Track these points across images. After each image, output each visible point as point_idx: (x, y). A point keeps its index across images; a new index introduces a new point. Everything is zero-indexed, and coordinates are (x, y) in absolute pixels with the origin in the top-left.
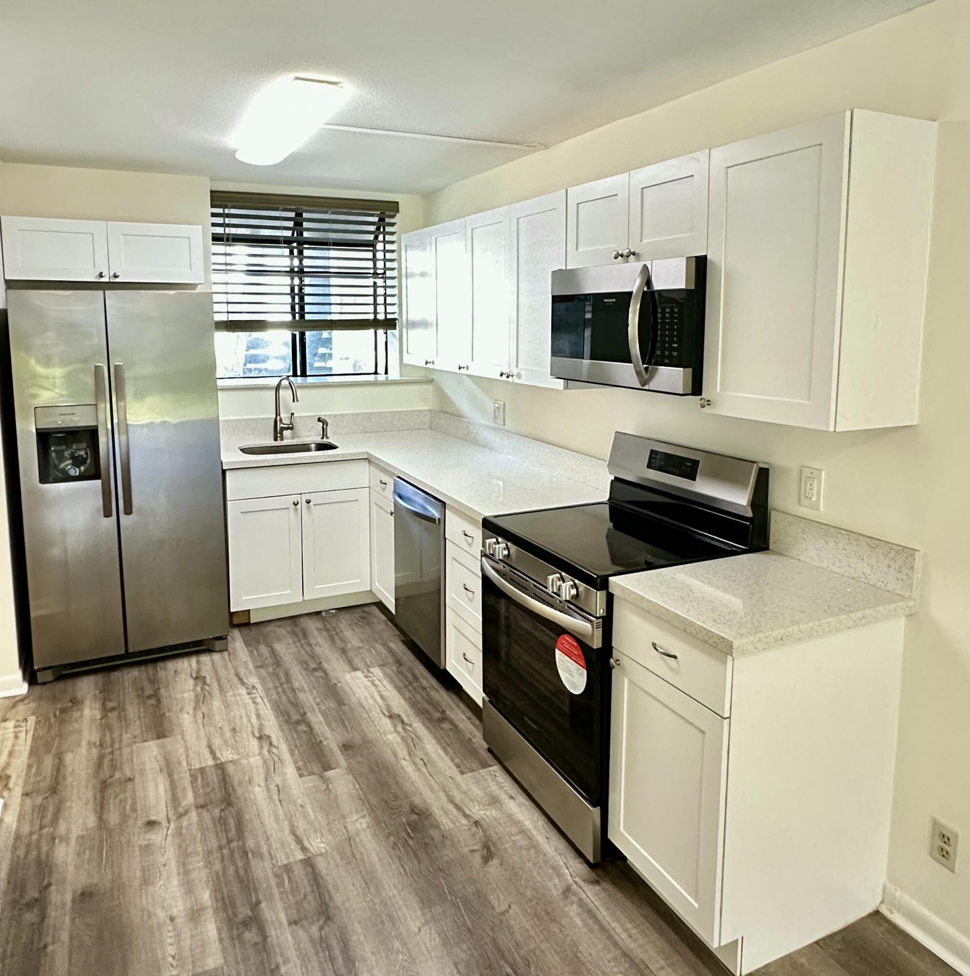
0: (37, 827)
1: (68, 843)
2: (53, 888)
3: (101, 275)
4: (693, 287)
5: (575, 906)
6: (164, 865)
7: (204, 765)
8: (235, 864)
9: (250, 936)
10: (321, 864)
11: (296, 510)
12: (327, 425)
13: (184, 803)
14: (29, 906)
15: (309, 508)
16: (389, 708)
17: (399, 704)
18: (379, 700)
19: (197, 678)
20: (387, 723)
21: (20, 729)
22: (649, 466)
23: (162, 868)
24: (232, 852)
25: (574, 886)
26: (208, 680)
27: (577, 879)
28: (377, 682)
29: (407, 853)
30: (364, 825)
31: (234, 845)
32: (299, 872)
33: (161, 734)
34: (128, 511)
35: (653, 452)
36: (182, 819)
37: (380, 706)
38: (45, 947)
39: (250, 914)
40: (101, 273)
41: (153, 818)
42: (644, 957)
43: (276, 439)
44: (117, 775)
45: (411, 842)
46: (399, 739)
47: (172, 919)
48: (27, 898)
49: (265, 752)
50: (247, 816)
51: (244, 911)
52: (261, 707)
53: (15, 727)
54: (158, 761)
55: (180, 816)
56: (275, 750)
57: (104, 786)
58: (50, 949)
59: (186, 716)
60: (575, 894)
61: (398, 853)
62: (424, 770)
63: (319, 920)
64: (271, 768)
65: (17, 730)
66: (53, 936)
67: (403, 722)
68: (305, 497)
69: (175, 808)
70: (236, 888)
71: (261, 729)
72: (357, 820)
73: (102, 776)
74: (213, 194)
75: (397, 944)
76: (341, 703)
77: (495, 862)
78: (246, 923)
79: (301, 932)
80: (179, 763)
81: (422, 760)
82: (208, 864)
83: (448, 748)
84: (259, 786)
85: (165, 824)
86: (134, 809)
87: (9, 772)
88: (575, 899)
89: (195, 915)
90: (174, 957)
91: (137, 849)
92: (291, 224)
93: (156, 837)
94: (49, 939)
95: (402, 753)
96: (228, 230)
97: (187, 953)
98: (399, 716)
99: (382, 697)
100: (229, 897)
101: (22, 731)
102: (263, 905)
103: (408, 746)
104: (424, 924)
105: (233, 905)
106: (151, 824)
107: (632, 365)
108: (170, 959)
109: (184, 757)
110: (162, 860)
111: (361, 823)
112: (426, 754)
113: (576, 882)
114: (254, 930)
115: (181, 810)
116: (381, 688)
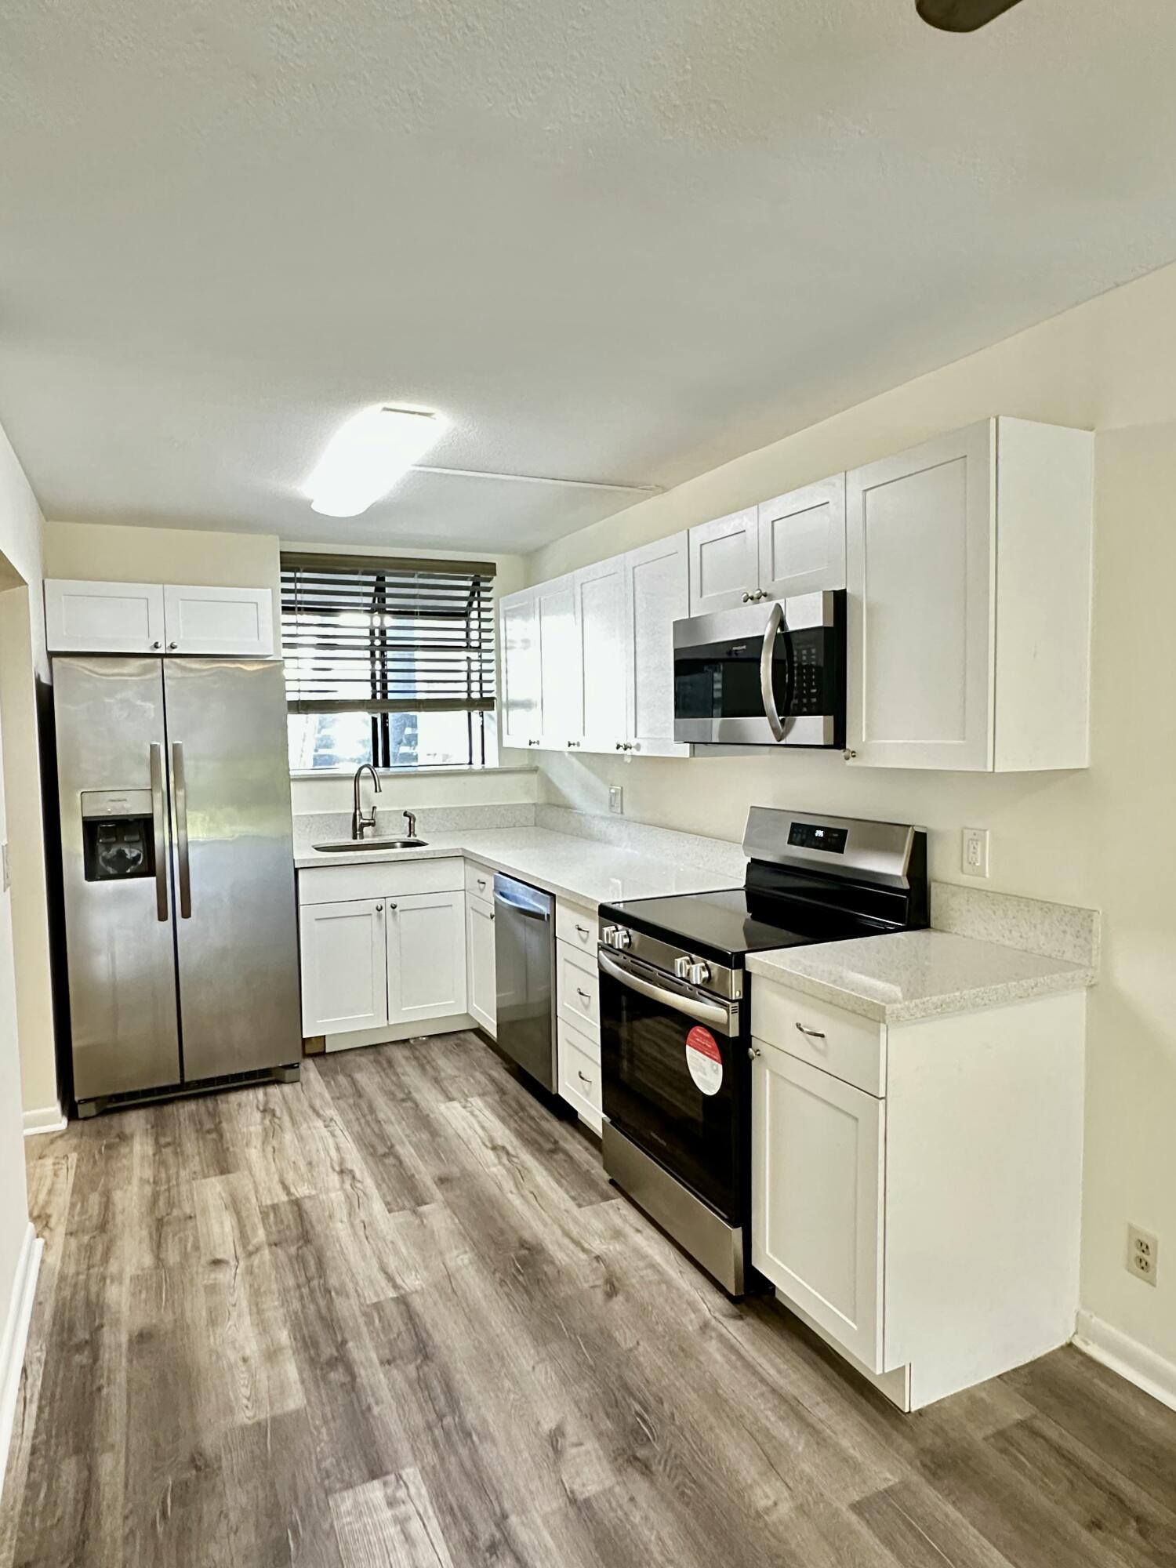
0: (84, 1267)
1: (121, 1283)
2: (106, 1329)
3: (156, 646)
4: (831, 624)
5: (714, 1342)
6: (235, 1305)
7: (276, 1201)
8: (317, 1304)
9: (337, 1376)
10: (417, 1302)
11: (379, 917)
12: (414, 820)
13: (255, 1241)
14: (79, 1348)
15: (394, 914)
16: (492, 1140)
17: (503, 1135)
18: (480, 1131)
19: (264, 1111)
20: (491, 1156)
21: (60, 1166)
22: (790, 842)
23: (231, 1308)
24: (312, 1291)
25: (713, 1322)
26: (278, 1113)
27: (717, 1315)
28: (477, 1112)
29: (517, 1290)
30: (466, 1261)
31: (315, 1283)
32: (392, 1311)
33: (224, 1171)
34: (186, 914)
35: (794, 825)
36: (253, 1257)
37: (480, 1138)
38: (99, 1389)
39: (336, 1354)
40: (157, 643)
41: (219, 1256)
42: (796, 1393)
43: (355, 837)
44: (175, 1212)
45: (521, 1278)
46: (504, 1172)
47: (245, 1360)
48: (75, 1340)
49: (348, 1186)
50: (329, 1254)
51: (328, 1351)
52: (341, 1140)
53: (54, 1164)
54: (222, 1198)
55: (250, 1254)
56: (358, 1185)
57: (160, 1224)
58: (105, 1391)
59: (253, 1151)
60: (714, 1329)
61: (507, 1290)
62: (534, 1202)
63: (416, 1359)
64: (354, 1203)
65: (56, 1167)
66: (109, 1378)
67: (508, 1153)
68: (390, 901)
69: (244, 1247)
70: (318, 1327)
71: (342, 1162)
72: (458, 1256)
73: (158, 1214)
74: (285, 556)
75: (507, 1384)
76: (434, 1134)
77: (620, 1298)
78: (332, 1363)
79: (395, 1372)
80: (247, 1199)
81: (532, 1193)
82: (285, 1302)
83: (563, 1181)
84: (342, 1222)
85: (233, 1263)
86: (197, 1248)
87: (49, 1211)
88: (714, 1334)
89: (271, 1355)
90: (248, 1399)
91: (202, 1289)
92: (372, 589)
93: (224, 1276)
94: (103, 1382)
95: (508, 1185)
96: (300, 597)
97: (264, 1394)
98: (503, 1148)
99: (483, 1128)
100: (310, 1337)
101: (61, 1169)
102: (350, 1345)
103: (514, 1179)
104: (538, 1363)
105: (316, 1345)
106: (217, 1263)
107: (766, 718)
108: (245, 1401)
109: (253, 1192)
110: (232, 1300)
111: (462, 1260)
112: (537, 1186)
113: (715, 1318)
114: (341, 1370)
115: (251, 1248)
116: (481, 1118)
